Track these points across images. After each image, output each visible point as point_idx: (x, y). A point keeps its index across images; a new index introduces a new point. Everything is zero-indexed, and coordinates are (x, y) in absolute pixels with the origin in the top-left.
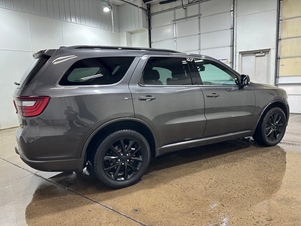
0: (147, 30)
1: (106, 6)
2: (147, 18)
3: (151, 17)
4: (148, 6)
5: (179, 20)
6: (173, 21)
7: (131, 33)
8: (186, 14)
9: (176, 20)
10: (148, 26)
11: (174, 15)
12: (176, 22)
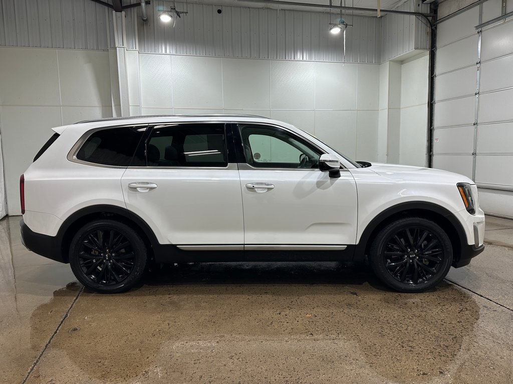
0: (428, 52)
1: (335, 25)
2: (429, 30)
3: (436, 28)
4: (432, 7)
5: (488, 23)
6: (477, 27)
7: (402, 62)
8: (504, 7)
9: (482, 25)
10: (428, 45)
11: (480, 15)
12: (483, 29)
